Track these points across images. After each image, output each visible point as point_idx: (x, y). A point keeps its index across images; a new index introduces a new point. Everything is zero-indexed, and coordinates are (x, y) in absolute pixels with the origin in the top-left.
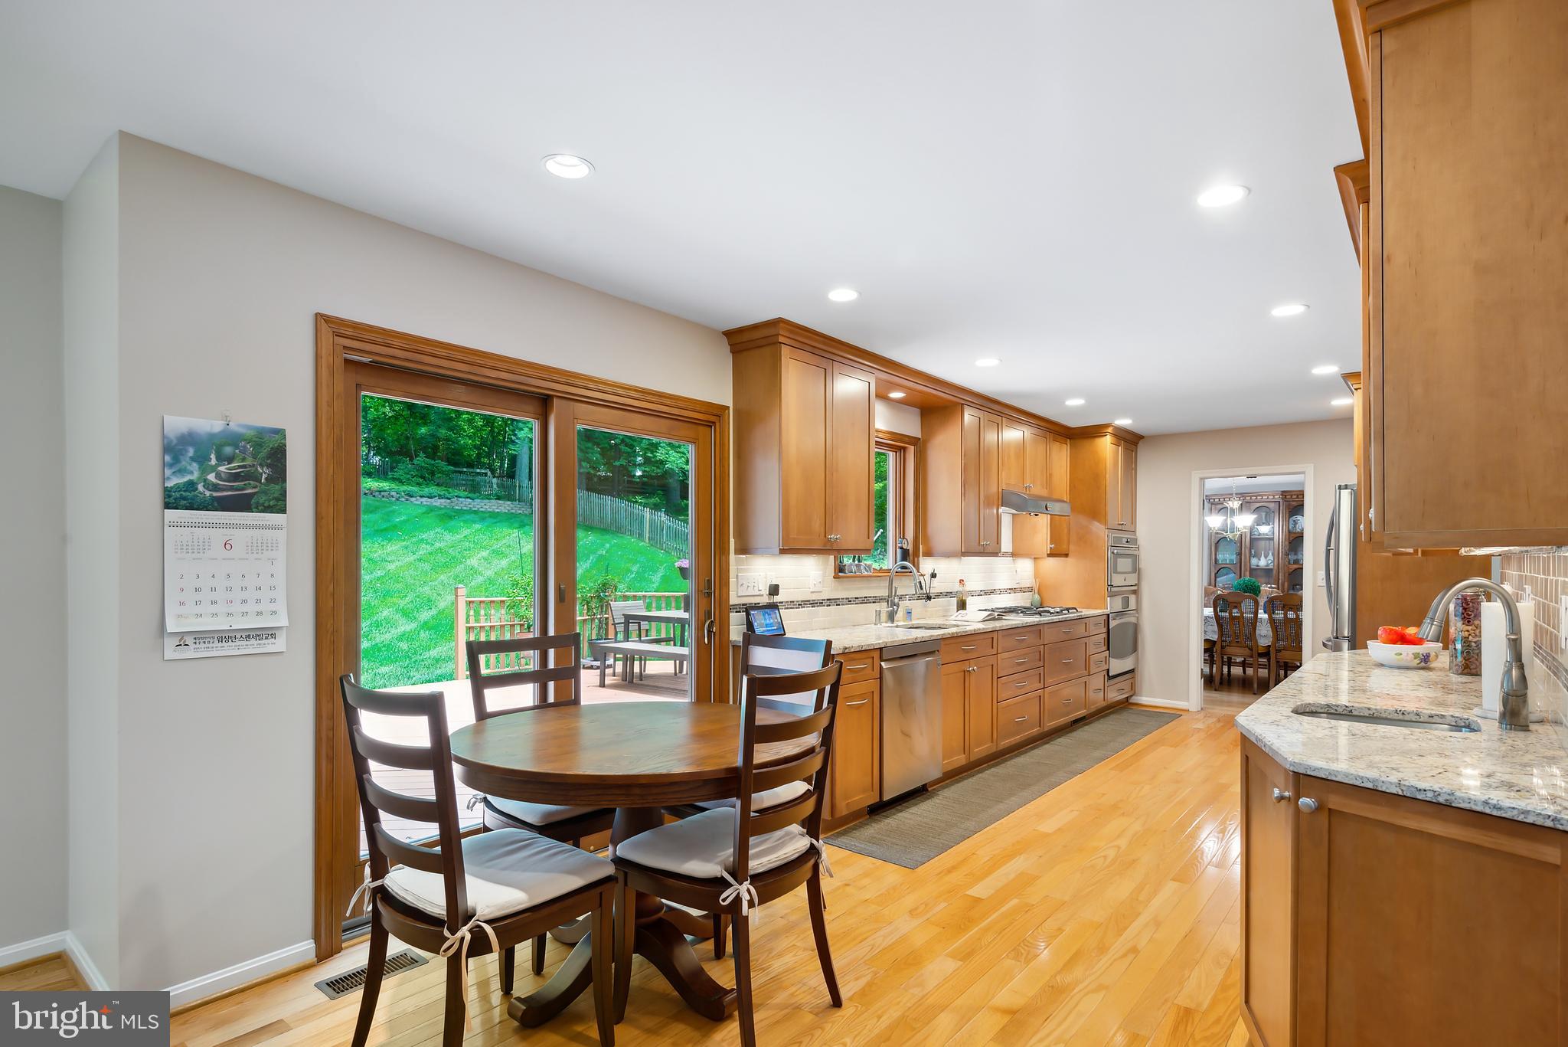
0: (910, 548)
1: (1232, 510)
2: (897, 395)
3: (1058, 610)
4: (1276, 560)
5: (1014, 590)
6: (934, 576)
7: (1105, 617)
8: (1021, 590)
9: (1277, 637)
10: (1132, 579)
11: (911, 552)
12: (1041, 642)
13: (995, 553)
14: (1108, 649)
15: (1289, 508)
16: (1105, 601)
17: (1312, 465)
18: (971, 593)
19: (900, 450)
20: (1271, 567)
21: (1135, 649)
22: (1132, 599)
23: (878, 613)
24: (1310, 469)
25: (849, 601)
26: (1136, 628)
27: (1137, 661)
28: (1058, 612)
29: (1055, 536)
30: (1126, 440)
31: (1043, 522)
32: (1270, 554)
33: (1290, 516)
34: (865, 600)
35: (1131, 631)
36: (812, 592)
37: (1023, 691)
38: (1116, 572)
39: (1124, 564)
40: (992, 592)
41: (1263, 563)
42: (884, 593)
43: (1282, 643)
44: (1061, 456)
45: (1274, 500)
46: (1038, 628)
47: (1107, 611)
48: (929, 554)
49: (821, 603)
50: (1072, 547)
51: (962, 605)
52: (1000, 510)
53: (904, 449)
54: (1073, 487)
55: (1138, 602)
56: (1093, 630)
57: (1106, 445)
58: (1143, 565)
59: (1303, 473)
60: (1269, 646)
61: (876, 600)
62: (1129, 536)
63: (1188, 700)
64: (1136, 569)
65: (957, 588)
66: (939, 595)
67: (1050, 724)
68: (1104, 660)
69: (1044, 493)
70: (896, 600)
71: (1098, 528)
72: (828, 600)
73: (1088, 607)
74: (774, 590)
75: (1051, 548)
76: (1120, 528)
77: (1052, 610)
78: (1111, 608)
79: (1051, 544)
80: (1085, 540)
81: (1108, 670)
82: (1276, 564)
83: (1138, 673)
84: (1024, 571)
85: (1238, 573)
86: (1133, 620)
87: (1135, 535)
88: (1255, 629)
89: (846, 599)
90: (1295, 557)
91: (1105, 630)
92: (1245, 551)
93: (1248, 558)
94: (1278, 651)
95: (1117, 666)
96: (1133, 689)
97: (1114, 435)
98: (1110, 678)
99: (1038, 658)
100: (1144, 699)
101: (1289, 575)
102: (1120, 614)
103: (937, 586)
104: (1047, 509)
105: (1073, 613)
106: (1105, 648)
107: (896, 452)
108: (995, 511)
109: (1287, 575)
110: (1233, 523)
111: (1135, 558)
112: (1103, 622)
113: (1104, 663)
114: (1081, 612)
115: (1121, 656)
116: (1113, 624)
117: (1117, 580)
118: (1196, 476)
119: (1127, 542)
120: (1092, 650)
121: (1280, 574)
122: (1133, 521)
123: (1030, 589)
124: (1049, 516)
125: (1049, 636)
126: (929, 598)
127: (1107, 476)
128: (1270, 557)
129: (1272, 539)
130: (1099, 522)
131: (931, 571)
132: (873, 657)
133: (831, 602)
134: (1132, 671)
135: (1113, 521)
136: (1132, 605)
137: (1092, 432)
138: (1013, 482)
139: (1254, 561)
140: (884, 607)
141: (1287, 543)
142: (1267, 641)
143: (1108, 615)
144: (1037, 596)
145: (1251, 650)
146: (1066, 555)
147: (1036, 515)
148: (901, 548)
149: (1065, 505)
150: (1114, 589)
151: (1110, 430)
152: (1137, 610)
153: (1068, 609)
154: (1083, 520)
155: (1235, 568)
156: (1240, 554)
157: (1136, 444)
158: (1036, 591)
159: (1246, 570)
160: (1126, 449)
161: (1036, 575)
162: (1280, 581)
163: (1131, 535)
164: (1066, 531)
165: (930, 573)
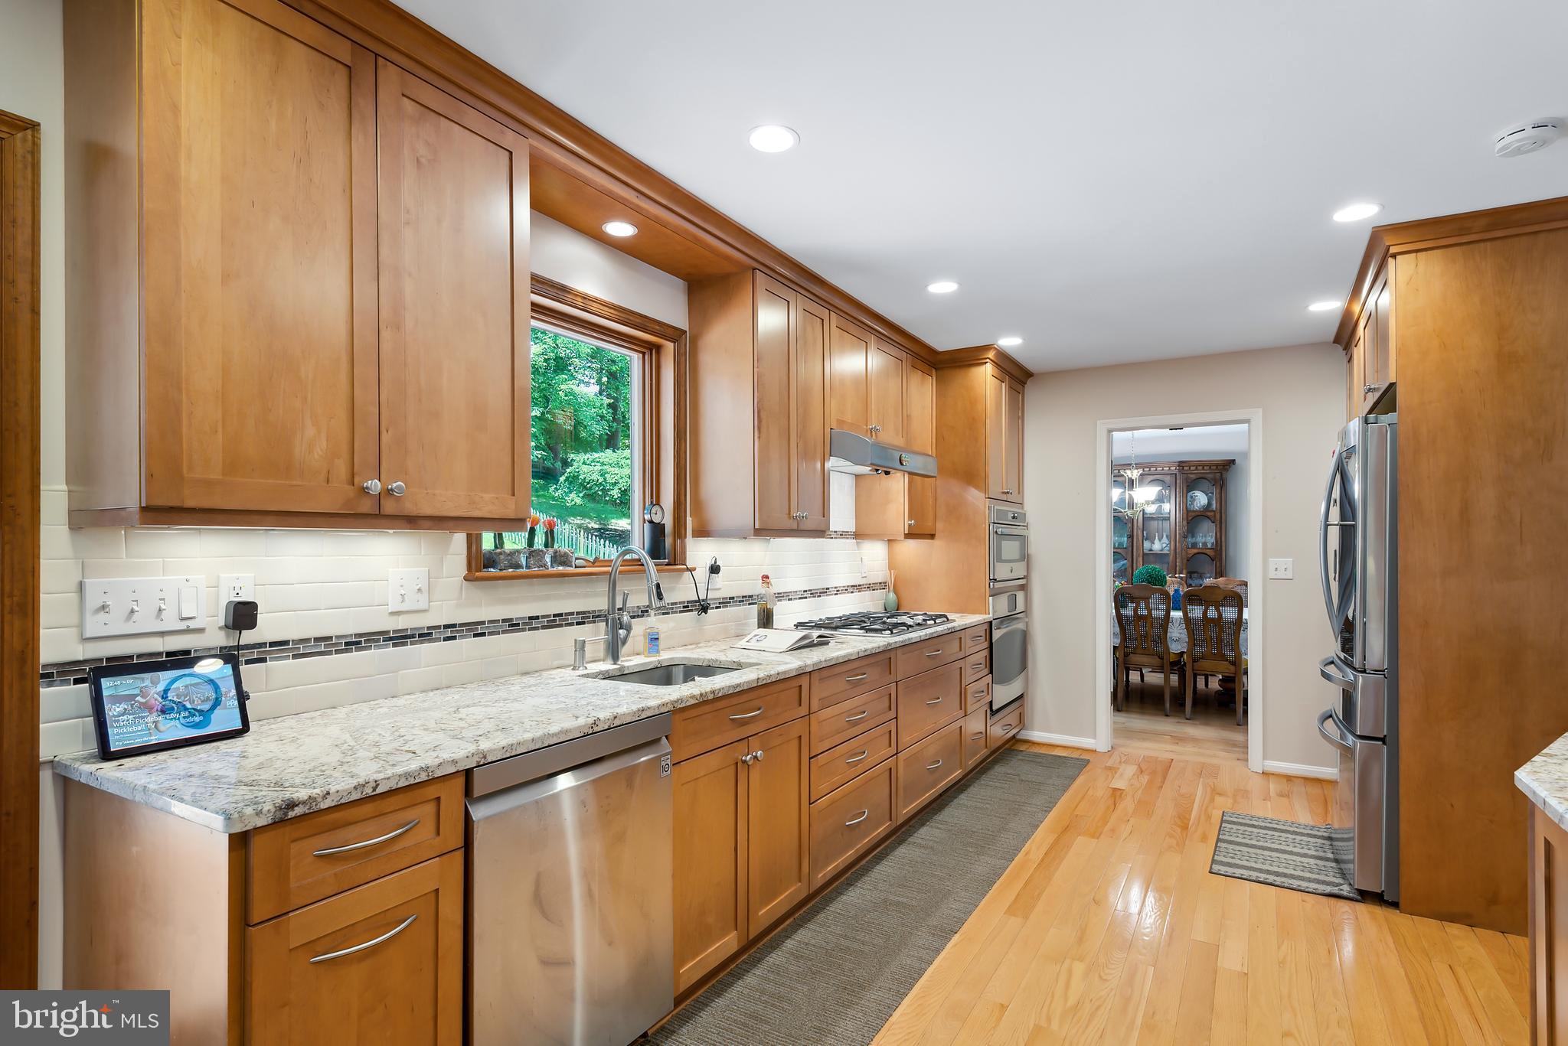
0: (668, 522)
1: (1131, 482)
2: (620, 229)
3: (919, 620)
4: (1173, 543)
5: (859, 588)
6: (715, 569)
7: (986, 626)
8: (870, 587)
9: (1193, 641)
10: (1020, 570)
11: (669, 529)
12: (892, 678)
13: (821, 532)
14: (991, 672)
15: (1187, 482)
16: (985, 602)
17: (1261, 410)
18: (780, 596)
19: (652, 351)
20: (1166, 551)
21: (1024, 666)
22: (1020, 596)
23: (581, 646)
24: (1257, 416)
25: (513, 625)
26: (1025, 637)
27: (1027, 681)
28: (919, 624)
29: (916, 508)
30: (1011, 376)
31: (897, 485)
32: (1165, 536)
33: (1188, 491)
34: (556, 621)
35: (1018, 640)
36: (392, 614)
37: (860, 768)
38: (1000, 560)
39: (1010, 549)
40: (825, 592)
41: (1157, 546)
42: (600, 604)
43: (1200, 650)
44: (923, 392)
45: (1170, 472)
46: (887, 655)
47: (989, 617)
48: (702, 532)
49: (425, 636)
50: (940, 525)
51: (766, 620)
52: (828, 465)
53: (658, 348)
54: (940, 438)
55: (1028, 601)
56: (970, 646)
57: (985, 374)
58: (1033, 550)
59: (1247, 421)
60: (1182, 653)
61: (584, 618)
62: (1016, 510)
63: (1094, 737)
64: (1025, 557)
65: (758, 588)
66: (725, 602)
67: (907, 810)
68: (985, 689)
69: (899, 441)
70: (626, 618)
71: (975, 496)
72: (446, 627)
73: (963, 610)
74: (243, 615)
75: (910, 525)
76: (1004, 497)
77: (910, 622)
78: (994, 612)
79: (910, 518)
80: (958, 516)
81: (991, 702)
82: (1173, 547)
83: (1027, 700)
84: (874, 558)
85: (1129, 558)
86: (1020, 626)
87: (1023, 508)
88: (1166, 632)
89: (504, 621)
90: (1193, 540)
91: (986, 645)
92: (1138, 533)
93: (1141, 542)
94: (1195, 660)
95: (1003, 694)
96: (1021, 721)
97: (996, 364)
98: (994, 713)
99: (887, 705)
100: (1037, 735)
101: (1188, 560)
102: (1004, 620)
103: (723, 586)
104: (902, 464)
105: (943, 623)
106: (986, 671)
107: (644, 354)
108: (819, 465)
109: (1185, 561)
110: (1131, 498)
111: (1023, 540)
112: (983, 634)
113: (985, 694)
114: (954, 621)
115: (1005, 680)
116: (997, 634)
117: (1002, 571)
118: (1102, 427)
119: (1014, 517)
120: (969, 676)
121: (1178, 560)
122: (1020, 490)
123: (883, 585)
124: (907, 476)
125: (903, 667)
126: (704, 609)
127: (988, 421)
128: (1165, 540)
129: (1169, 519)
130: (977, 487)
131: (709, 562)
132: (438, 799)
133: (452, 631)
134: (1021, 697)
135: (995, 490)
136: (1020, 607)
137: (965, 359)
138: (849, 418)
139: (1147, 545)
140: (595, 635)
141: (1185, 523)
142: (1179, 647)
143: (991, 622)
144: (892, 596)
145: (1162, 659)
146: (932, 536)
147: (887, 473)
148: (651, 522)
149: (930, 460)
150: (997, 585)
151: (991, 355)
152: (1026, 612)
153: (934, 618)
154: (955, 486)
155: (1127, 553)
156: (1131, 537)
157: (1023, 383)
158: (891, 589)
159: (1138, 556)
160: (1011, 388)
161: (892, 565)
162: (1178, 568)
163: (1019, 508)
164: (931, 501)
165: (708, 565)
